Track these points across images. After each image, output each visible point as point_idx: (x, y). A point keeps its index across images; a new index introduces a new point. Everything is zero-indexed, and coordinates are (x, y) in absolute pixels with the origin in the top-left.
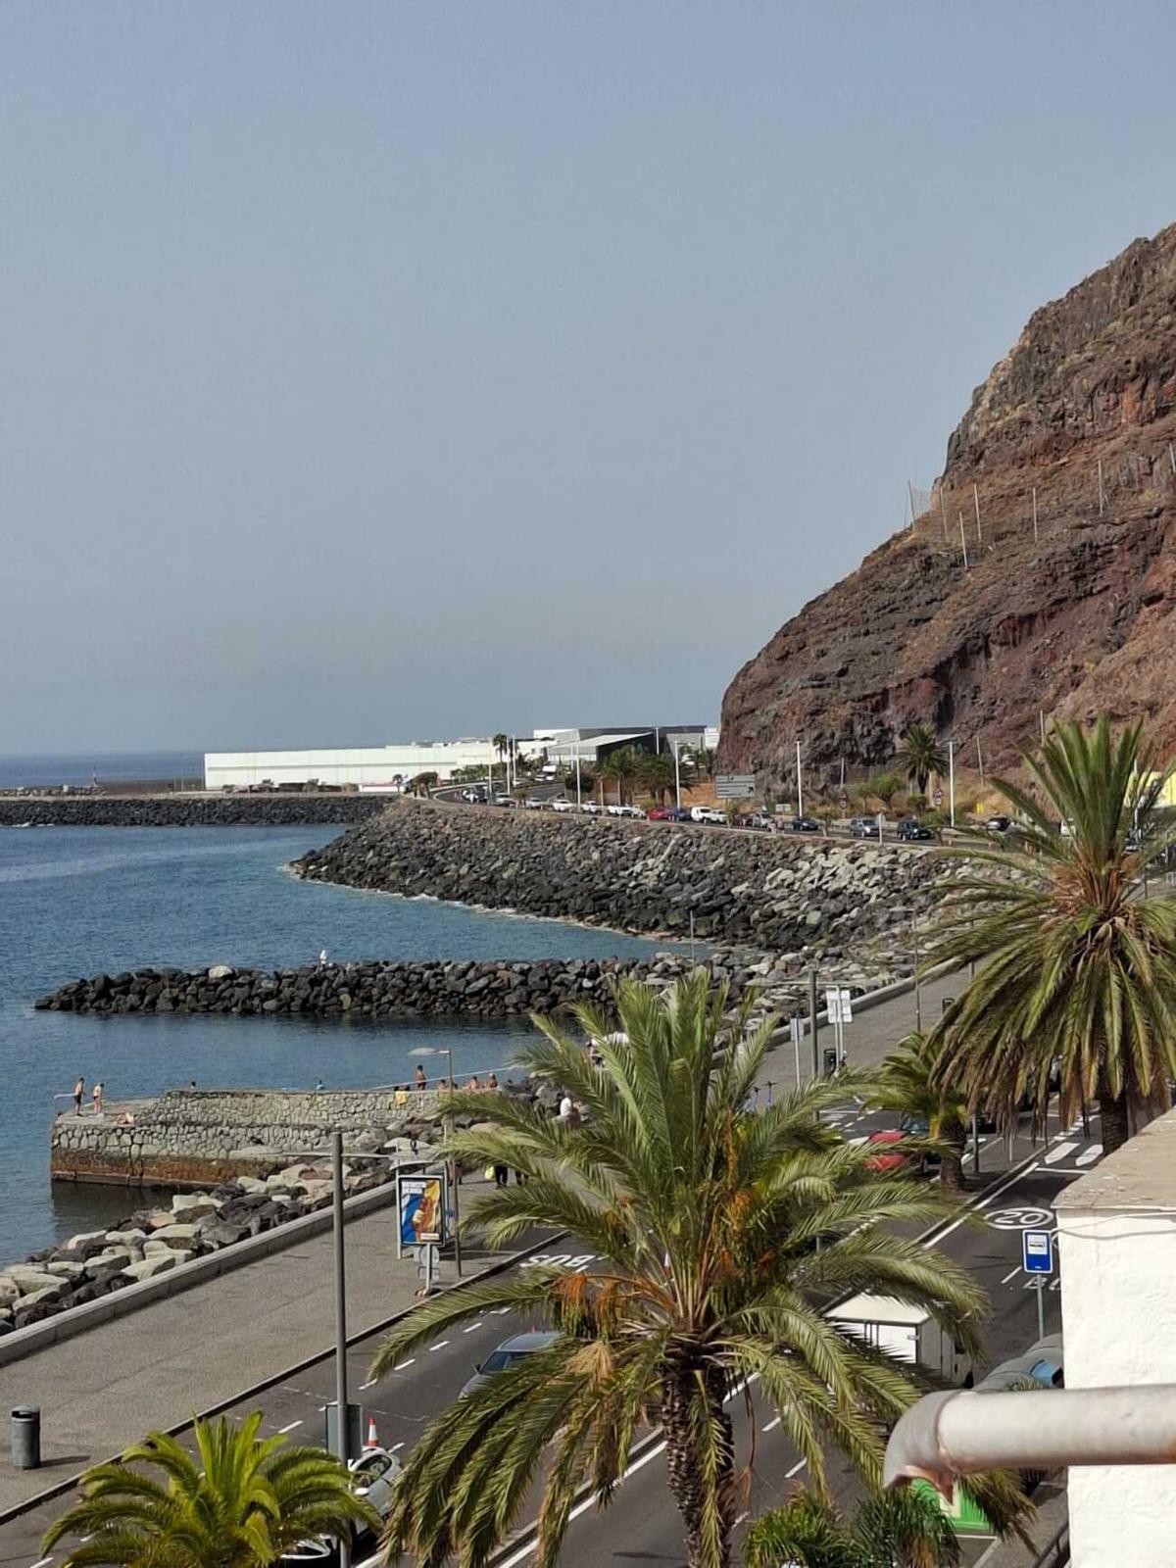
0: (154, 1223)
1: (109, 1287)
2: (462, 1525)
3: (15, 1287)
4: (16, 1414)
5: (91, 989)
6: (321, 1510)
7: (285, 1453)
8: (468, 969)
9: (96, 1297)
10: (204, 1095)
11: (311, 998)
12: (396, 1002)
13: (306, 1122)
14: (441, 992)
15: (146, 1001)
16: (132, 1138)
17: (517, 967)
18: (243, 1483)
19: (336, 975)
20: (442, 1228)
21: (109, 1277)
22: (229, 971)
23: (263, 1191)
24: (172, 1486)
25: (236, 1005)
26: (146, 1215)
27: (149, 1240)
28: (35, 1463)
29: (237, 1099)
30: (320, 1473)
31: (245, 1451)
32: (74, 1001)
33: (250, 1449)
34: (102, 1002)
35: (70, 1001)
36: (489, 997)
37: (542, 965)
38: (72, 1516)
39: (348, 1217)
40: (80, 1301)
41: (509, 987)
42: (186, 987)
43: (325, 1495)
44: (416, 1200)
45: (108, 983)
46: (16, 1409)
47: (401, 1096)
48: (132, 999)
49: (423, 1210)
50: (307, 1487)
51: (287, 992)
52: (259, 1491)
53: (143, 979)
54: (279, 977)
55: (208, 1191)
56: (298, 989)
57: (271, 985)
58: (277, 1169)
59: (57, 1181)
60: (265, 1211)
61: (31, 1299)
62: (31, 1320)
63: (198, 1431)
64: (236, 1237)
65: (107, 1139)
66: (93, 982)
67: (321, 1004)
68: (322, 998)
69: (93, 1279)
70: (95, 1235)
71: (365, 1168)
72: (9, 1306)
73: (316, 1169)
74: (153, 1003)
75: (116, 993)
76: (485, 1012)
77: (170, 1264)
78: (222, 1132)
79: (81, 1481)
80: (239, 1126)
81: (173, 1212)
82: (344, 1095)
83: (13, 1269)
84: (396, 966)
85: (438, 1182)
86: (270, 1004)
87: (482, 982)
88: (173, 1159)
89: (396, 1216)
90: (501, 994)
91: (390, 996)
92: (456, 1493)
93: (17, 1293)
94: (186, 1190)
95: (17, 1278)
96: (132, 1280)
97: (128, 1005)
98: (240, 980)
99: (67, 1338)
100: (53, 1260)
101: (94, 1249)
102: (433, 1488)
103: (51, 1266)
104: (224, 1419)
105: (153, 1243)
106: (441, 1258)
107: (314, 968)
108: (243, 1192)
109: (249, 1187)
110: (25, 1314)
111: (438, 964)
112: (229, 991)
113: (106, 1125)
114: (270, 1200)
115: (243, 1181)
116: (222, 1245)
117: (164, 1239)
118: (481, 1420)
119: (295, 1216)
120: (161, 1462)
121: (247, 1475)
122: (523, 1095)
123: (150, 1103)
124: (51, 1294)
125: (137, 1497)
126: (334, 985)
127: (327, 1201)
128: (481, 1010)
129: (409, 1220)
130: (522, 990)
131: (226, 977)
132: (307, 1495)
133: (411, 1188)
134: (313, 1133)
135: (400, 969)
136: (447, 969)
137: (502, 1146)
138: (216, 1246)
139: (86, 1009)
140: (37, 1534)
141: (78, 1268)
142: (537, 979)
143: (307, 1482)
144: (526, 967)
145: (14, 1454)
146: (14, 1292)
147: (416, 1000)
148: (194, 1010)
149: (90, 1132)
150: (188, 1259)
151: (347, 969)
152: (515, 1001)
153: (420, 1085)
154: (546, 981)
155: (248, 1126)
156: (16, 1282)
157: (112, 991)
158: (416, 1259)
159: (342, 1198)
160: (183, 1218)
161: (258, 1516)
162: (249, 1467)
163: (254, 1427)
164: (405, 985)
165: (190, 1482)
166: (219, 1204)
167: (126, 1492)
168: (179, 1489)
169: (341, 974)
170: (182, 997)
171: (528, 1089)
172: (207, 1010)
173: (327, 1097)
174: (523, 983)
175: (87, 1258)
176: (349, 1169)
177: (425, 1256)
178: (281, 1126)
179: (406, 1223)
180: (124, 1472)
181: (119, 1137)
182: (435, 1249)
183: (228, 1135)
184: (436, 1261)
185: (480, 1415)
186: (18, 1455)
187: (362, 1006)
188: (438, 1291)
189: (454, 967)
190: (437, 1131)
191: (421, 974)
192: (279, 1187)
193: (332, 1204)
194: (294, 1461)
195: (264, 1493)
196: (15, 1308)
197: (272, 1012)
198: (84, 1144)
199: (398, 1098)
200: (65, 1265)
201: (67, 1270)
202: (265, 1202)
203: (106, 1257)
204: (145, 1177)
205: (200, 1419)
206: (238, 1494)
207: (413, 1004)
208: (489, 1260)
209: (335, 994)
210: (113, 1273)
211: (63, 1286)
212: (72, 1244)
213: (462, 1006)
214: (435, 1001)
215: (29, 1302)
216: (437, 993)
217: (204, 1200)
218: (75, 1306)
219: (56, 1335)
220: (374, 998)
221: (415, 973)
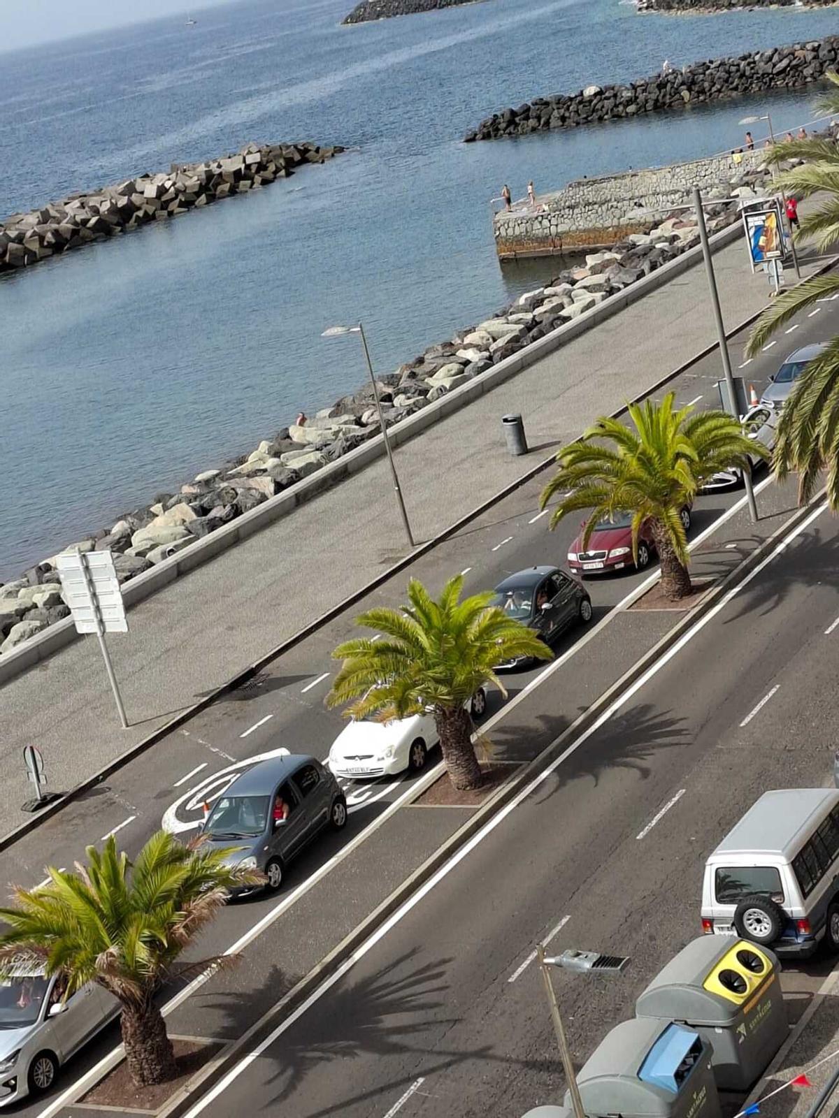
0: (576, 277)
1: (552, 326)
2: (827, 445)
3: (489, 336)
4: (505, 420)
5: (502, 120)
6: (725, 452)
7: (694, 418)
8: (773, 55)
9: (544, 335)
10: (595, 182)
11: (660, 98)
12: (723, 90)
13: (671, 189)
14: (755, 76)
15: (542, 122)
16: (550, 221)
17: (809, 47)
18: (669, 441)
19: (675, 78)
20: (781, 246)
21: (551, 319)
22: (598, 89)
23: (648, 242)
24: (620, 451)
25: (607, 113)
26: (569, 273)
27: (574, 290)
28: (525, 450)
29: (620, 181)
30: (721, 427)
31: (667, 420)
32: (491, 131)
33: (670, 418)
34: (511, 129)
35: (489, 132)
36: (791, 72)
37: (828, 41)
38: (555, 481)
39: (714, 250)
40: (534, 339)
41: (806, 62)
42: (569, 106)
43: (727, 441)
44: (760, 230)
45: (513, 114)
46: (505, 417)
47: (737, 157)
48: (532, 122)
49: (766, 236)
50: (713, 438)
51: (642, 97)
52: (681, 445)
53: (537, 107)
54: (634, 87)
55: (610, 249)
56: (649, 93)
57: (629, 94)
58: (656, 225)
59: (504, 261)
60: (653, 256)
61: (501, 342)
62: (504, 357)
63: (631, 412)
64: (635, 278)
65: (532, 225)
66: (503, 115)
67: (668, 101)
68: (668, 97)
69: (541, 322)
70: (537, 292)
71: (719, 213)
72: (487, 350)
73: (684, 220)
74: (547, 123)
75: (520, 120)
76: (790, 84)
77: (592, 304)
78: (612, 206)
79: (558, 457)
80: (624, 200)
81: (588, 267)
82: (695, 165)
83: (485, 324)
84: (719, 62)
85: (773, 214)
86: (632, 108)
87: (785, 62)
88: (581, 231)
89: (746, 244)
90: (800, 69)
91: (718, 86)
92: (819, 425)
93: (491, 340)
94: (594, 251)
95: (489, 330)
96: (567, 319)
97: (530, 128)
98: (607, 94)
99: (530, 365)
100: (511, 314)
101: (538, 302)
102: (803, 424)
103: (510, 318)
104: (648, 401)
105: (577, 290)
106: (784, 268)
107: (659, 76)
108: (634, 245)
109: (639, 241)
110: (499, 353)
111: (750, 55)
112: (600, 104)
113: (530, 216)
114: (654, 247)
115: (633, 237)
116: (626, 285)
117: (585, 287)
118: (831, 372)
119: (674, 256)
120: (611, 436)
121: (670, 436)
122: (827, 140)
123: (558, 195)
124: (514, 337)
125: (598, 462)
126: (675, 86)
127: (696, 241)
128: (787, 84)
129: (757, 245)
130: (815, 64)
131: (596, 95)
132: (715, 443)
133: (755, 221)
134: (677, 196)
135: (722, 64)
136: (757, 58)
137: (818, 175)
138: (622, 286)
139: (501, 135)
140: (534, 496)
141: (529, 316)
142: (825, 52)
143: (714, 433)
144: (816, 44)
145: (509, 447)
146: (488, 340)
147: (738, 85)
148: (578, 124)
149: (519, 222)
150: (604, 298)
151: (683, 71)
152: (811, 72)
153: (749, 147)
154: (833, 52)
155: (630, 199)
156: (489, 333)
157: (517, 119)
158: (766, 271)
159: (707, 237)
160: (595, 270)
161: (683, 461)
162: (671, 431)
163: (669, 403)
164: (727, 75)
165: (632, 446)
166: (618, 257)
167: (589, 459)
168: (626, 452)
169: (679, 76)
170: (567, 114)
171: (830, 135)
172: (587, 121)
173: (683, 168)
174: (815, 58)
175: (534, 309)
176: (708, 216)
177: (773, 268)
178: (654, 194)
179: (755, 247)
180: (586, 447)
181: (540, 222)
182: (779, 262)
183: (617, 207)
184: (780, 270)
185: (830, 368)
186: (513, 447)
187: (698, 97)
188: (785, 291)
189: (762, 55)
190: (767, 178)
191: (738, 65)
192: (659, 238)
193: (699, 243)
194: (702, 421)
195: (685, 446)
196: (492, 351)
197: (634, 114)
198: (517, 232)
199: (735, 159)
200: (520, 316)
201: (521, 319)
202: (651, 250)
203: (547, 306)
204: (563, 247)
205: (632, 405)
206: (667, 449)
207: (736, 89)
208: (819, 263)
209: (677, 92)
210: (553, 316)
211: (520, 331)
212: (522, 301)
213: (773, 84)
214: (751, 84)
215: (500, 345)
216: (752, 77)
217: (608, 256)
218: (531, 342)
219: (522, 363)
220: (706, 90)
221: (734, 65)
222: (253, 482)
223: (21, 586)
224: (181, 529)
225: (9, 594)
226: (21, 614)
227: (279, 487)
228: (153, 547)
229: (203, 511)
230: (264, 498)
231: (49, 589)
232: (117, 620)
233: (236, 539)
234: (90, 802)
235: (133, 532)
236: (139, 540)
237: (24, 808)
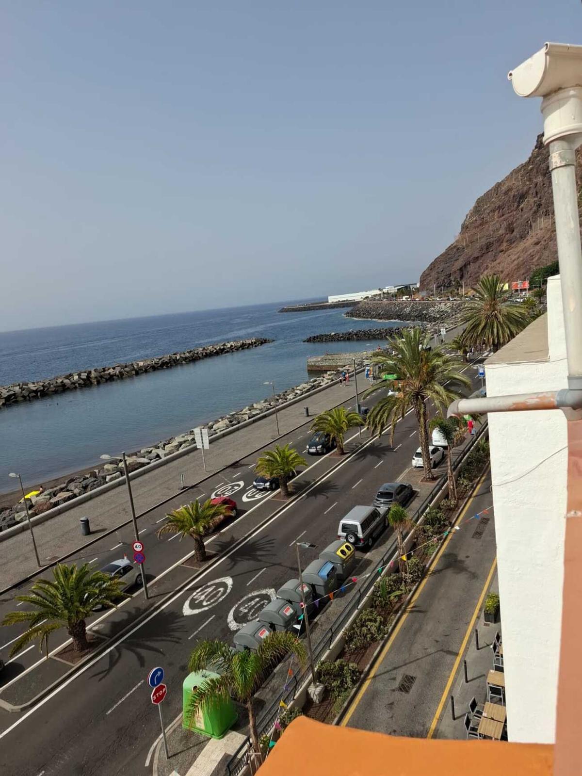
0: (325, 376)
1: (318, 387)
7: (348, 413)
8: (376, 330)
9: (315, 389)
12: (363, 337)
13: (349, 358)
16: (320, 362)
17: (384, 329)
20: (373, 374)
22: (335, 334)
24: (330, 419)
25: (336, 339)
26: (323, 375)
28: (308, 416)
29: (337, 355)
30: (354, 416)
31: (342, 413)
32: (309, 340)
34: (314, 340)
36: (380, 334)
39: (357, 374)
40: (313, 390)
42: (327, 337)
44: (368, 370)
46: (304, 407)
48: (319, 339)
49: (370, 372)
50: (352, 418)
51: (344, 336)
52: (345, 419)
53: (320, 336)
54: (343, 334)
55: (333, 371)
56: (346, 336)
59: (308, 370)
61: (305, 390)
65: (316, 363)
66: (312, 337)
67: (350, 338)
69: (315, 386)
70: (315, 379)
71: (360, 365)
74: (322, 340)
75: (316, 338)
76: (379, 337)
77: (328, 383)
79: (315, 418)
80: (338, 360)
81: (327, 374)
82: (355, 353)
83: (302, 385)
84: (363, 330)
85: (372, 367)
86: (342, 339)
87: (378, 332)
88: (327, 366)
90: (382, 334)
94: (329, 371)
96: (321, 386)
98: (337, 335)
101: (315, 381)
103: (308, 384)
104: (338, 408)
105: (325, 379)
107: (349, 332)
110: (305, 392)
111: (370, 330)
112: (335, 337)
113: (316, 361)
117: (327, 379)
118: (381, 406)
121: (342, 417)
124: (309, 389)
125: (325, 421)
129: (367, 373)
130: (385, 333)
134: (350, 360)
136: (372, 330)
138: (335, 380)
139: (311, 342)
140: (309, 427)
141: (313, 384)
142: (388, 331)
144: (386, 329)
146: (302, 389)
148: (329, 341)
149: (313, 362)
150: (331, 382)
152: (384, 335)
154: (390, 331)
156: (303, 387)
159: (356, 371)
160: (329, 375)
161: (344, 423)
165: (333, 418)
166: (335, 373)
167: (323, 420)
169: (354, 333)
170: (327, 339)
172: (331, 341)
173: (352, 354)
176: (356, 366)
178: (344, 359)
181: (318, 362)
183: (336, 361)
186: (305, 415)
188: (373, 385)
193: (354, 372)
194: (350, 414)
196: (303, 391)
198: (312, 364)
201: (310, 385)
203: (317, 382)
204: (322, 369)
205: (334, 408)
206: (341, 420)
207: (366, 337)
209: (353, 336)
210: (318, 385)
212: (311, 380)
213: (375, 337)
216: (370, 335)
219: (310, 395)
220: (360, 336)
221: (366, 332)
222: (243, 416)
223: (185, 435)
224: (225, 425)
225: (183, 437)
226: (185, 442)
227: (249, 418)
228: (218, 429)
229: (231, 422)
230: (245, 420)
231: (192, 436)
232: (207, 446)
233: (238, 429)
234: (195, 489)
235: (214, 425)
236: (215, 427)
237: (179, 489)
